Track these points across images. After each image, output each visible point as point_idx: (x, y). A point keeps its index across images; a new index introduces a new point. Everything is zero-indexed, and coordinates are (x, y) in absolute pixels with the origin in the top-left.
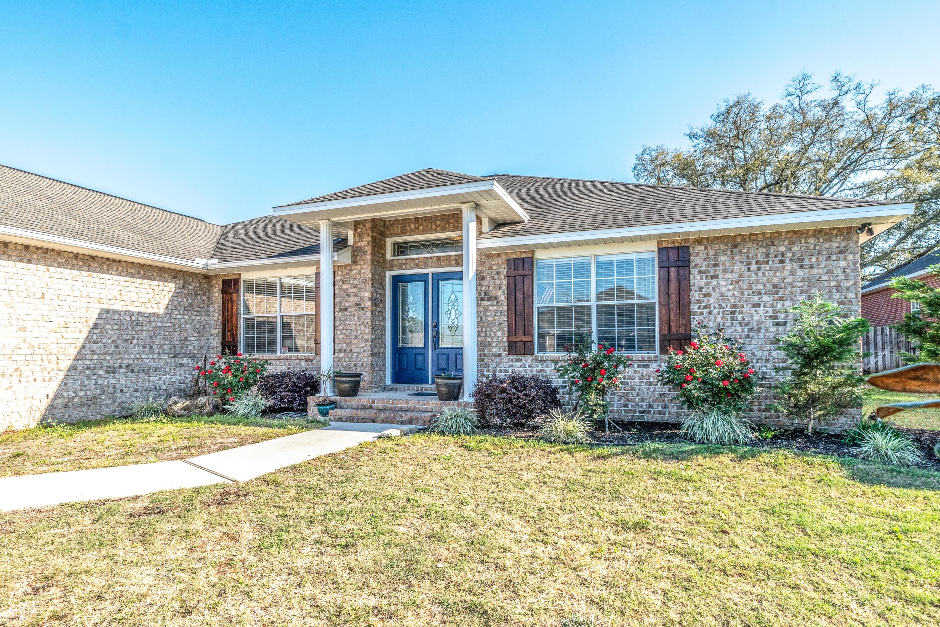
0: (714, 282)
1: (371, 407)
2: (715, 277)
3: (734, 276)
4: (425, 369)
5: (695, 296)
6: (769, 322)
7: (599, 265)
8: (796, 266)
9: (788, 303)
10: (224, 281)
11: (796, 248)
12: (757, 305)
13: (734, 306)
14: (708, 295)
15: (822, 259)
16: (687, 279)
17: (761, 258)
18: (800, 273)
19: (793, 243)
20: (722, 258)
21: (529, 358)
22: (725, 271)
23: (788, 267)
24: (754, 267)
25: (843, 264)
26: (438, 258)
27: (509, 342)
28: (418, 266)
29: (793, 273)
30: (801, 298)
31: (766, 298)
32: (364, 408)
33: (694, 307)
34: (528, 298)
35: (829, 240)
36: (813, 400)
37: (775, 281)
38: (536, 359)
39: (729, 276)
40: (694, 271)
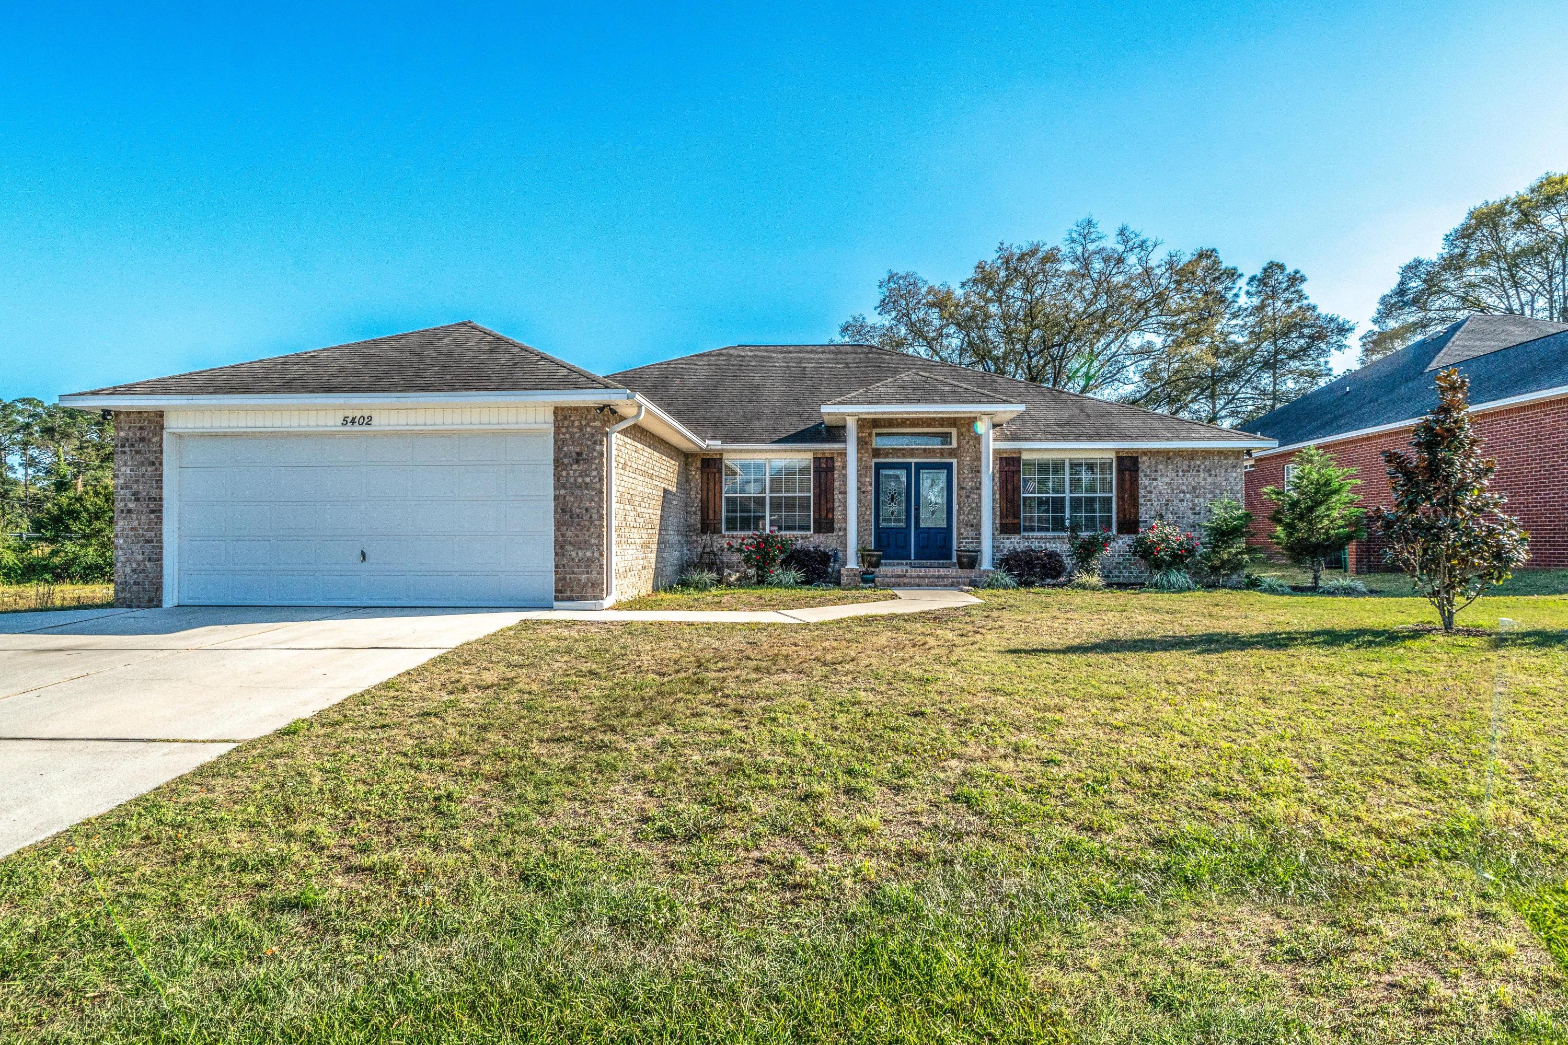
0: (1155, 483)
1: (905, 576)
2: (1155, 479)
3: (1168, 480)
4: (907, 545)
5: (1142, 492)
6: (1190, 512)
7: (1072, 466)
8: (1207, 475)
9: (1202, 500)
10: (703, 460)
11: (1207, 463)
12: (1182, 500)
13: (1168, 501)
14: (1150, 492)
15: (1223, 470)
16: (1137, 480)
17: (1185, 468)
18: (1209, 479)
19: (1205, 459)
20: (1160, 467)
21: (1018, 537)
22: (1162, 476)
23: (1202, 475)
24: (1181, 474)
25: (1235, 475)
26: (925, 450)
27: (1001, 524)
28: (904, 456)
29: (1205, 479)
30: (1210, 496)
31: (1188, 496)
32: (899, 576)
33: (1141, 501)
34: (1016, 489)
35: (1226, 458)
36: (1224, 563)
37: (1194, 484)
38: (1024, 537)
39: (1164, 479)
40: (1141, 474)
